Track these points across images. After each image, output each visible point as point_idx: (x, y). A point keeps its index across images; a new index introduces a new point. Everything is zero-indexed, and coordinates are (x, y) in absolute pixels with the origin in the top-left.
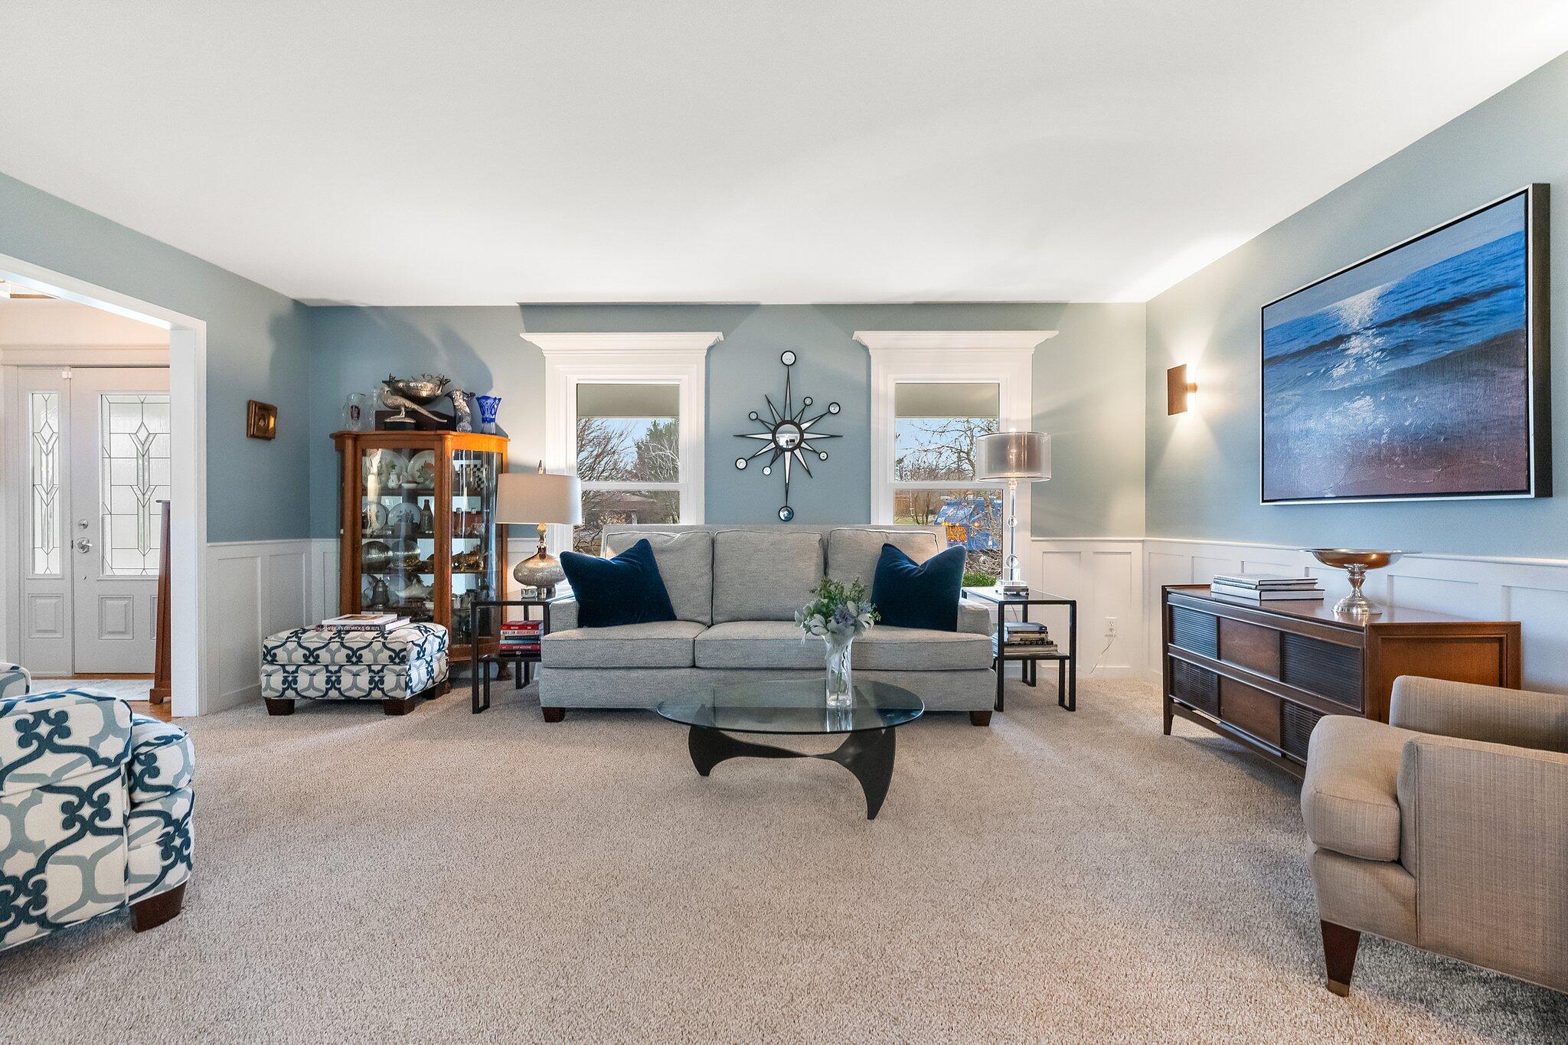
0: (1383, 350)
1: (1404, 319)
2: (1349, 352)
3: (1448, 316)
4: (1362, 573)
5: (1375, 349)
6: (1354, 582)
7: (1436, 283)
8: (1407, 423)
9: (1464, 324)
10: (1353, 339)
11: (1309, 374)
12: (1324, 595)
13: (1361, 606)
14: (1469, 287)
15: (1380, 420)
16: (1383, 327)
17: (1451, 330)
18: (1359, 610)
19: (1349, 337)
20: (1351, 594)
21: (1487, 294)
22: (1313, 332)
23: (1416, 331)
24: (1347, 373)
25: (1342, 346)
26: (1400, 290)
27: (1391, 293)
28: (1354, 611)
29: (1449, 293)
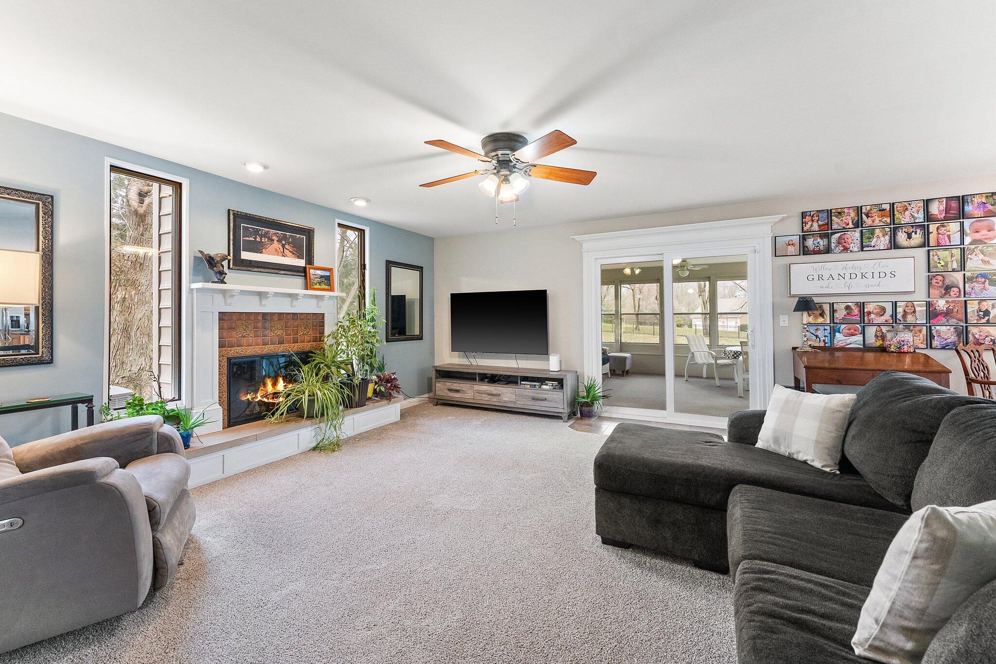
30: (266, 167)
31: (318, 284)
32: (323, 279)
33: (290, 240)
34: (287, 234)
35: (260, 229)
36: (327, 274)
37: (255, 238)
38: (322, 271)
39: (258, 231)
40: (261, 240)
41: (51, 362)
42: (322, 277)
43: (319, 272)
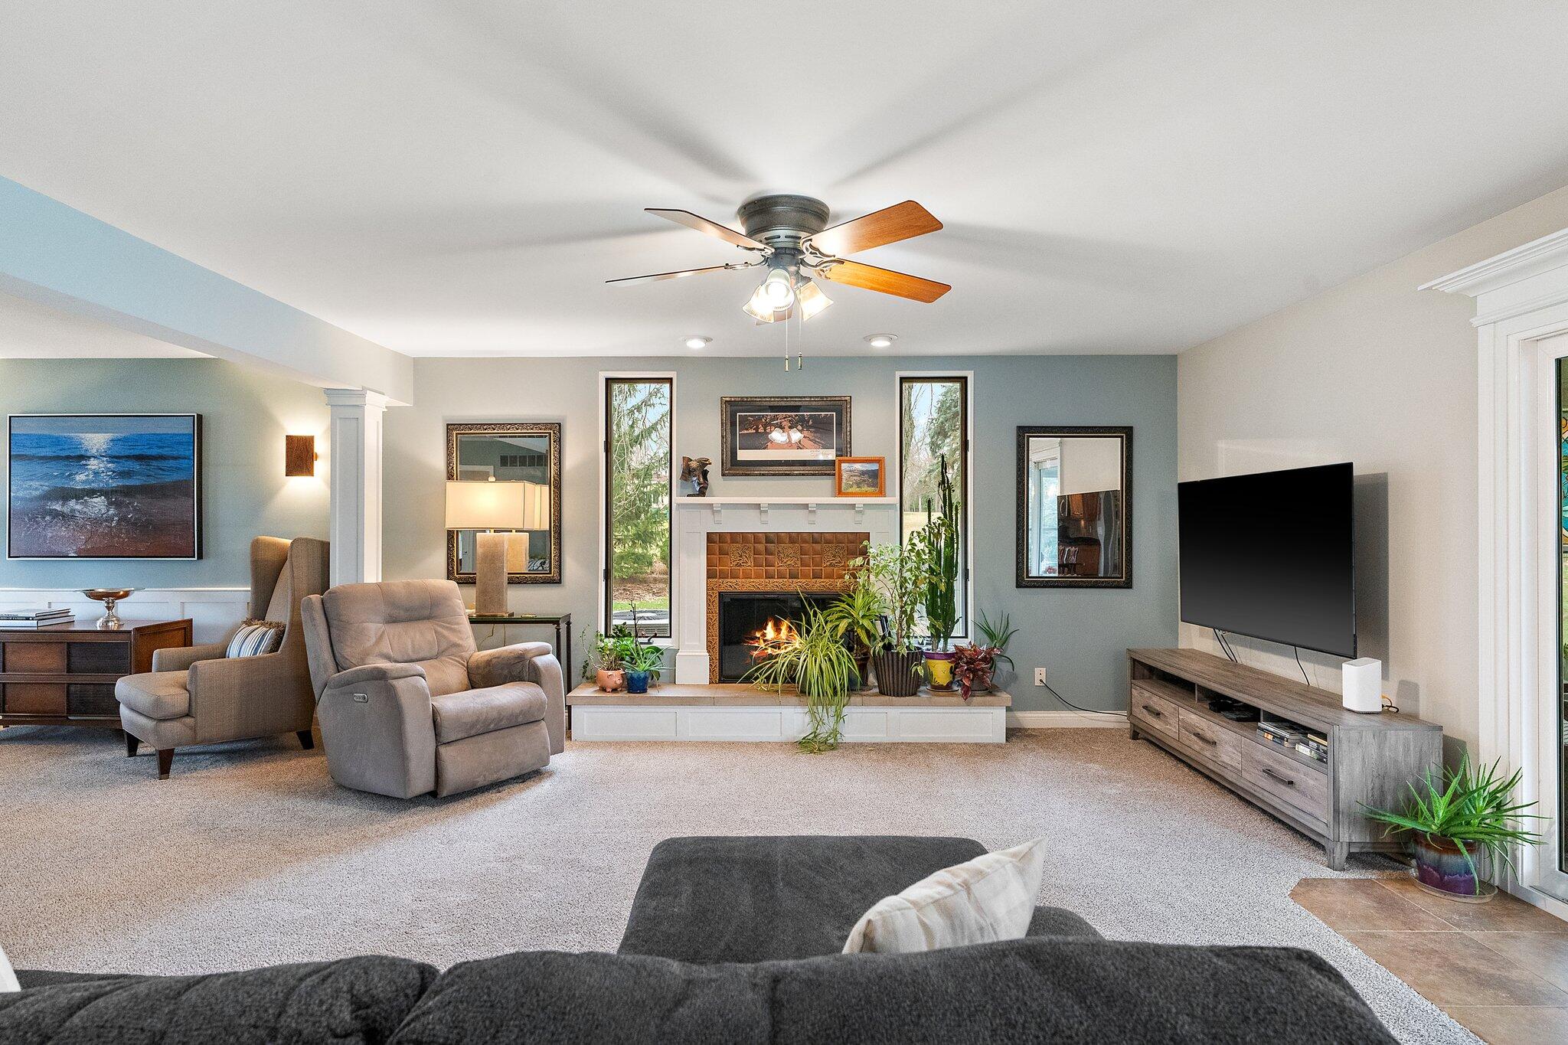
0: (114, 472)
1: (128, 457)
2: (89, 467)
3: (154, 463)
4: (113, 602)
5: (109, 469)
6: (109, 608)
7: (148, 444)
8: (129, 516)
9: (163, 470)
10: (92, 459)
11: (56, 474)
12: (75, 619)
13: (113, 621)
14: (165, 452)
15: (112, 512)
16: (114, 458)
17: (156, 471)
18: (113, 623)
19: (89, 457)
20: (107, 615)
21: (175, 458)
22: (60, 447)
23: (136, 466)
24: (87, 480)
25: (84, 462)
26: (125, 440)
27: (119, 440)
28: (110, 624)
29: (155, 452)
30: (707, 340)
31: (855, 486)
32: (866, 477)
33: (811, 423)
34: (805, 414)
35: (763, 415)
36: (875, 467)
37: (757, 429)
38: (864, 464)
39: (760, 418)
40: (765, 430)
41: (559, 582)
42: (863, 473)
43: (858, 466)
